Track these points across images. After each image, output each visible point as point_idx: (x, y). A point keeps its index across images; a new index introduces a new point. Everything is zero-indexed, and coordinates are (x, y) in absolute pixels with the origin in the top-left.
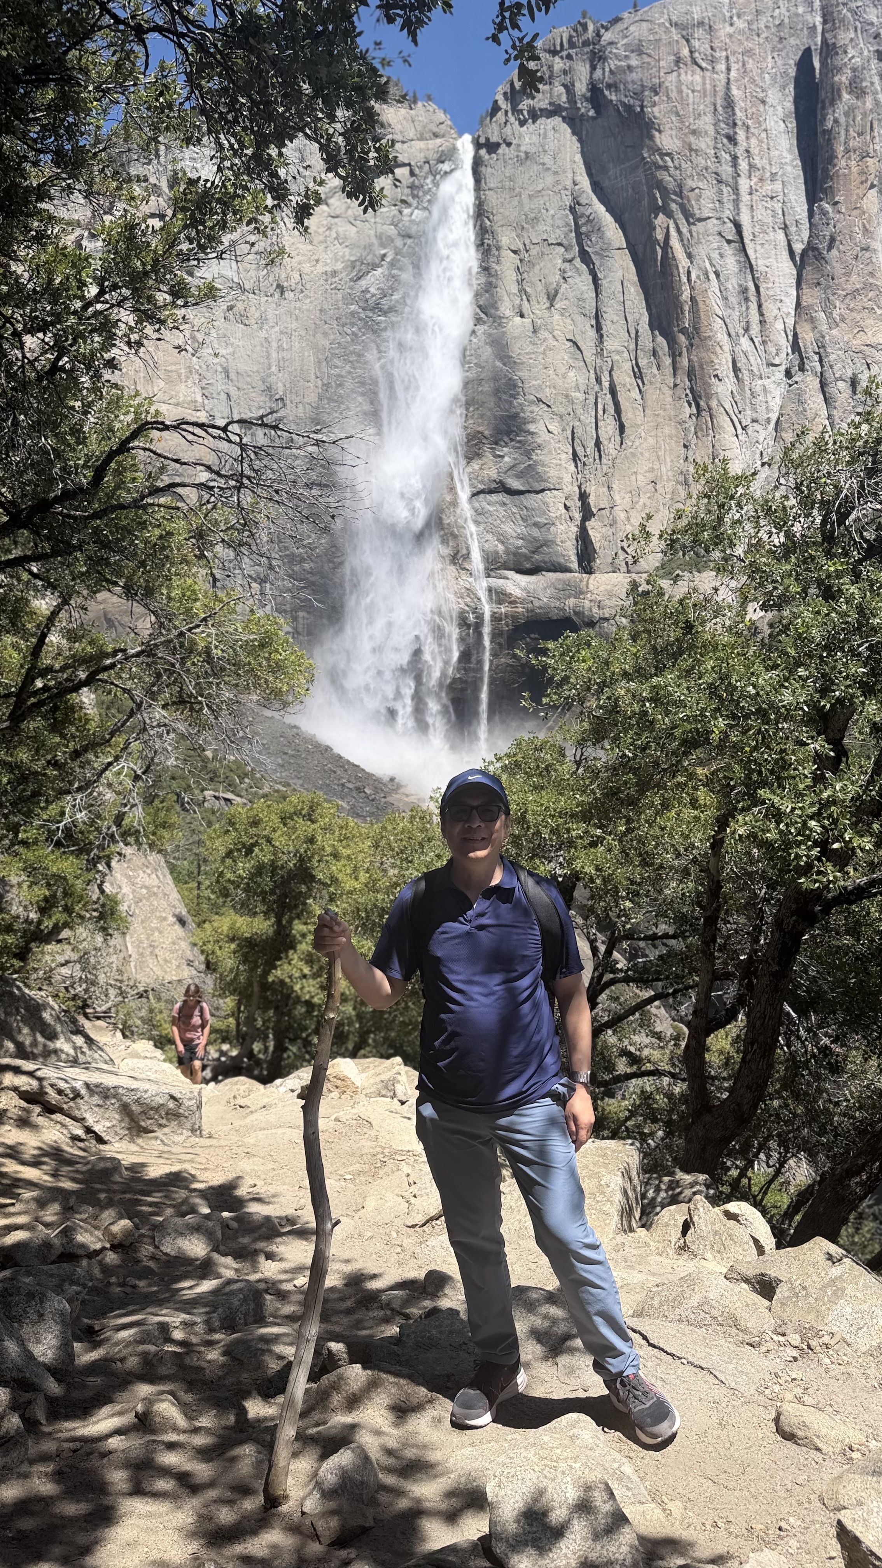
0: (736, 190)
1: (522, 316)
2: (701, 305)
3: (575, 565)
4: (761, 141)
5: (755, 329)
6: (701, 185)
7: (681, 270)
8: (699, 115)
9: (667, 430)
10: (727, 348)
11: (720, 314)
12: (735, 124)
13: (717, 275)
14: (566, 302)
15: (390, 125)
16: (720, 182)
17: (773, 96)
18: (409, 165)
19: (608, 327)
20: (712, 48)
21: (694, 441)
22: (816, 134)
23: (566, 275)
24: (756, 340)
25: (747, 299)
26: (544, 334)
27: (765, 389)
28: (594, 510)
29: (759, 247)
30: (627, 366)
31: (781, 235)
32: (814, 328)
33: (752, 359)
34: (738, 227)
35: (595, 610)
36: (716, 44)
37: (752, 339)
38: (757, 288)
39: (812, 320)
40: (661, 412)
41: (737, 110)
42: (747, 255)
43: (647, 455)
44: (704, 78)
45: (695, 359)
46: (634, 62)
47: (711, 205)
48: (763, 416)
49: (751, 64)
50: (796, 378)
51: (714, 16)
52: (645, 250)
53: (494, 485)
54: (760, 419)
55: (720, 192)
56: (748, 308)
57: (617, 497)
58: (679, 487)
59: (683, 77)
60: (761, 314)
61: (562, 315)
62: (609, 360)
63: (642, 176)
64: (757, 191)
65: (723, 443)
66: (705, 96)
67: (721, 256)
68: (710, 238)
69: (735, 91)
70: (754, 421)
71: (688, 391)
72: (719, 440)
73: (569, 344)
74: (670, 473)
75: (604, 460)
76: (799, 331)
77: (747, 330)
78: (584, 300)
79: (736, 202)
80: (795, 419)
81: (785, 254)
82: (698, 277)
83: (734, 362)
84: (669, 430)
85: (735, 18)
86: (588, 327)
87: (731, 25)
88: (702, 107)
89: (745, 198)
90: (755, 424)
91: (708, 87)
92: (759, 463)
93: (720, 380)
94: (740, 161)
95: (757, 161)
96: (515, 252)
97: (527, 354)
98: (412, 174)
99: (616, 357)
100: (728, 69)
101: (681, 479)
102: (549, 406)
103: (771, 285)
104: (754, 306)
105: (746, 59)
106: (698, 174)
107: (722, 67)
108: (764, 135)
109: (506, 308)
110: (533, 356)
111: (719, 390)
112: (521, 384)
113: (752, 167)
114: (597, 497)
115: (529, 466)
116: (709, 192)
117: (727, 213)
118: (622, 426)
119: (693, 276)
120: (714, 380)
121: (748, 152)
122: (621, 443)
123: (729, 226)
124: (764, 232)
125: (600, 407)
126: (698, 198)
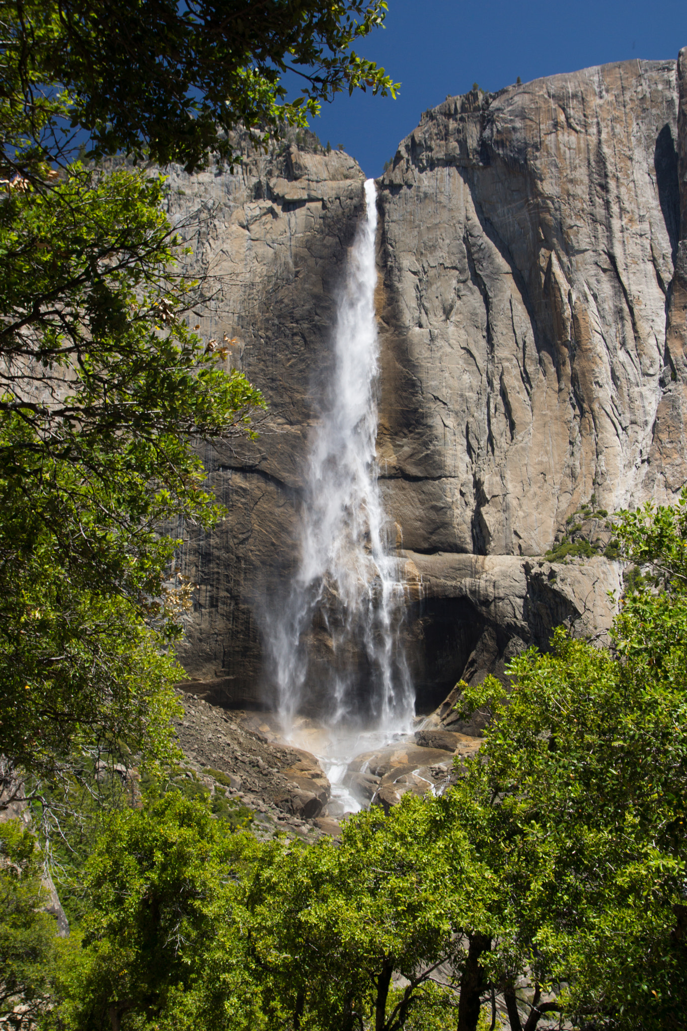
0: (609, 228)
1: (421, 326)
2: (582, 322)
3: (470, 547)
4: (629, 190)
5: (631, 344)
6: (578, 223)
7: (563, 292)
8: (575, 167)
9: (553, 429)
10: (606, 359)
11: (599, 330)
12: (606, 176)
13: (595, 297)
14: (461, 316)
15: (306, 168)
16: (595, 221)
17: (639, 154)
18: (322, 200)
19: (498, 338)
20: (585, 115)
21: (579, 439)
22: (677, 185)
23: (460, 294)
24: (631, 353)
25: (621, 318)
26: (440, 342)
27: (641, 395)
28: (488, 497)
29: (631, 276)
30: (516, 372)
31: (650, 266)
32: (683, 345)
33: (629, 369)
34: (612, 258)
35: (491, 589)
36: (588, 112)
37: (628, 352)
38: (630, 309)
39: (681, 338)
40: (548, 412)
41: (608, 164)
42: (620, 282)
43: (536, 449)
44: (578, 139)
45: (577, 368)
46: (518, 124)
47: (588, 240)
48: (640, 419)
49: (618, 129)
50: (669, 387)
51: (586, 90)
52: (530, 275)
53: (394, 471)
54: (638, 421)
55: (596, 230)
56: (623, 326)
57: (510, 486)
58: (567, 479)
59: (560, 137)
60: (635, 331)
61: (457, 326)
62: (499, 365)
63: (527, 214)
64: (627, 229)
65: (606, 441)
66: (580, 152)
67: (598, 281)
68: (588, 267)
69: (606, 150)
70: (633, 423)
71: (572, 395)
72: (602, 439)
73: (463, 352)
74: (557, 466)
75: (497, 453)
76: (669, 346)
77: (623, 344)
78: (476, 315)
79: (610, 238)
80: (670, 422)
81: (654, 282)
82: (578, 298)
83: (613, 372)
84: (555, 428)
85: (604, 93)
86: (480, 337)
87: (601, 97)
88: (577, 161)
89: (618, 235)
90: (634, 426)
91: (582, 145)
92: (639, 460)
93: (601, 387)
94: (612, 205)
95: (627, 205)
96: (415, 273)
97: (425, 358)
98: (324, 207)
99: (506, 364)
100: (599, 132)
101: (568, 471)
102: (445, 404)
103: (643, 307)
104: (628, 325)
105: (614, 124)
106: (576, 215)
107: (594, 130)
108: (632, 185)
109: (408, 318)
110: (430, 360)
111: (600, 395)
112: (419, 384)
113: (622, 210)
114: (491, 485)
115: (427, 455)
116: (585, 229)
117: (601, 247)
118: (512, 423)
119: (573, 298)
120: (594, 386)
121: (618, 199)
122: (511, 437)
123: (603, 257)
124: (635, 263)
125: (492, 406)
126: (576, 234)
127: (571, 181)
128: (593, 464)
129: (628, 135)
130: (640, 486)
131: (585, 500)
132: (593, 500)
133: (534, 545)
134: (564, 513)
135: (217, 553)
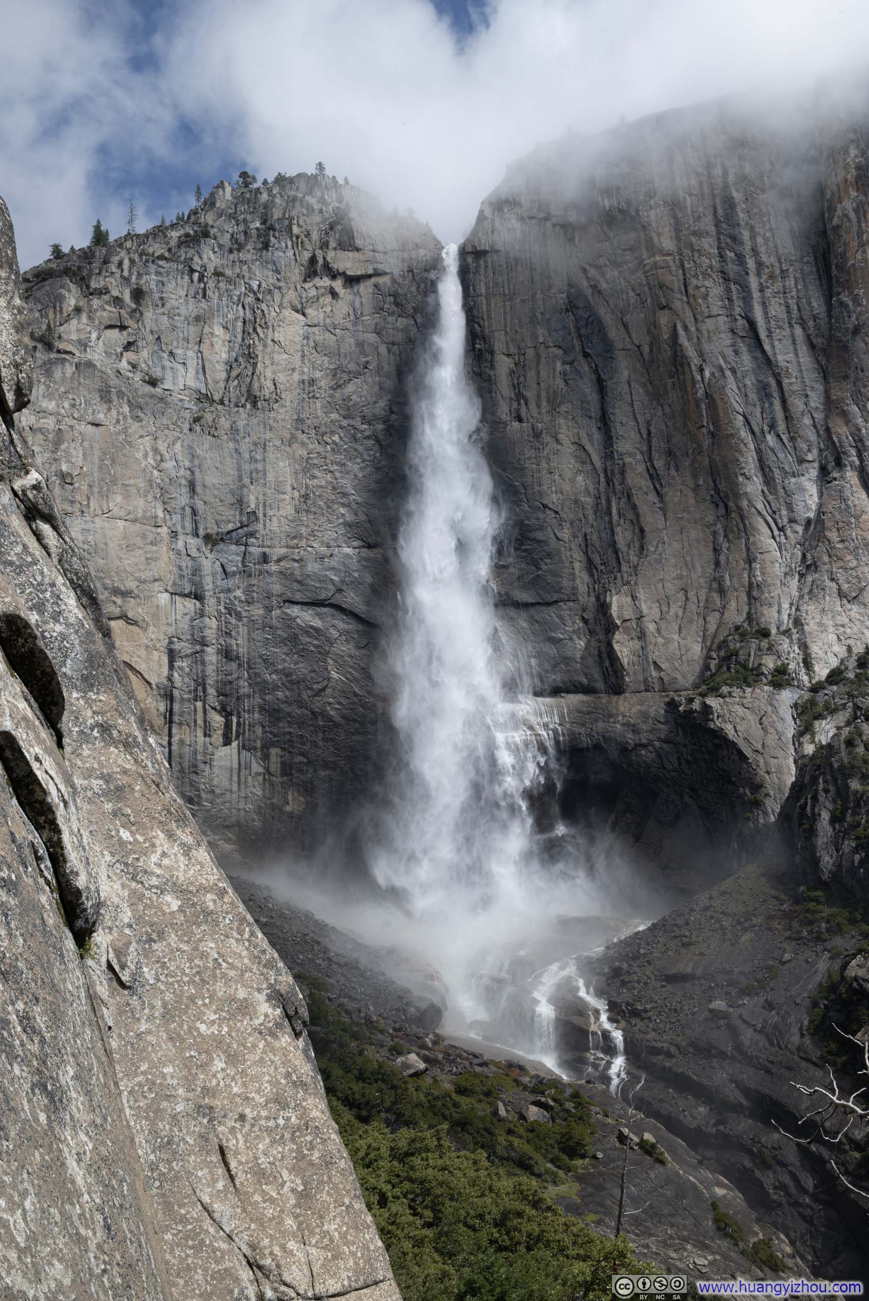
0: (745, 289)
1: (520, 420)
2: (719, 403)
3: (601, 686)
4: (766, 240)
5: (781, 426)
6: (706, 283)
7: (693, 368)
8: (699, 217)
9: (693, 534)
10: (752, 446)
11: (741, 410)
12: (738, 225)
13: (734, 371)
14: (569, 405)
15: (369, 237)
16: (727, 279)
18: (391, 272)
19: (618, 430)
23: (568, 378)
24: (783, 437)
25: (769, 396)
26: (546, 438)
27: (801, 487)
28: (619, 622)
29: (777, 343)
30: (641, 468)
31: (800, 331)
32: (847, 423)
33: (781, 456)
34: (752, 324)
35: (630, 735)
36: (711, 150)
38: (779, 383)
39: (844, 414)
40: (685, 515)
41: (738, 210)
42: (764, 352)
43: (673, 560)
44: (700, 182)
45: (718, 458)
47: (721, 303)
48: (800, 516)
49: (748, 169)
50: (833, 475)
52: (651, 350)
53: (498, 598)
54: (798, 519)
55: (728, 290)
56: (771, 404)
57: (644, 608)
58: (715, 595)
59: (678, 181)
60: (787, 411)
61: (566, 418)
62: (621, 462)
63: (643, 277)
64: (768, 287)
65: (760, 545)
66: (704, 199)
67: (736, 353)
68: (723, 335)
69: (736, 194)
70: (793, 521)
71: (712, 492)
72: (754, 543)
73: (574, 448)
74: (702, 580)
75: (625, 568)
76: (831, 425)
77: (772, 426)
78: (588, 402)
79: (747, 299)
80: (838, 517)
81: (806, 349)
82: (713, 374)
83: (761, 459)
84: (696, 533)
86: (595, 430)
88: (701, 209)
89: (756, 295)
90: (794, 525)
91: (706, 190)
92: (801, 567)
93: (748, 479)
94: (748, 259)
95: (764, 258)
96: (508, 355)
97: (529, 459)
98: (394, 280)
99: (628, 460)
100: (726, 173)
101: (715, 585)
102: (556, 512)
103: (794, 380)
104: (777, 403)
105: (743, 163)
106: (703, 273)
108: (769, 234)
109: (503, 411)
110: (536, 461)
111: (749, 490)
112: (523, 490)
113: (760, 265)
114: (620, 607)
115: (539, 576)
116: (716, 290)
117: (738, 310)
118: (642, 531)
119: (707, 374)
120: (741, 479)
121: (755, 251)
122: (642, 548)
123: (741, 322)
124: (780, 327)
125: (614, 511)
126: (705, 297)
127: (695, 233)
128: (746, 575)
130: (807, 598)
131: (740, 619)
132: (749, 618)
133: (679, 677)
134: (715, 635)
135: (288, 709)
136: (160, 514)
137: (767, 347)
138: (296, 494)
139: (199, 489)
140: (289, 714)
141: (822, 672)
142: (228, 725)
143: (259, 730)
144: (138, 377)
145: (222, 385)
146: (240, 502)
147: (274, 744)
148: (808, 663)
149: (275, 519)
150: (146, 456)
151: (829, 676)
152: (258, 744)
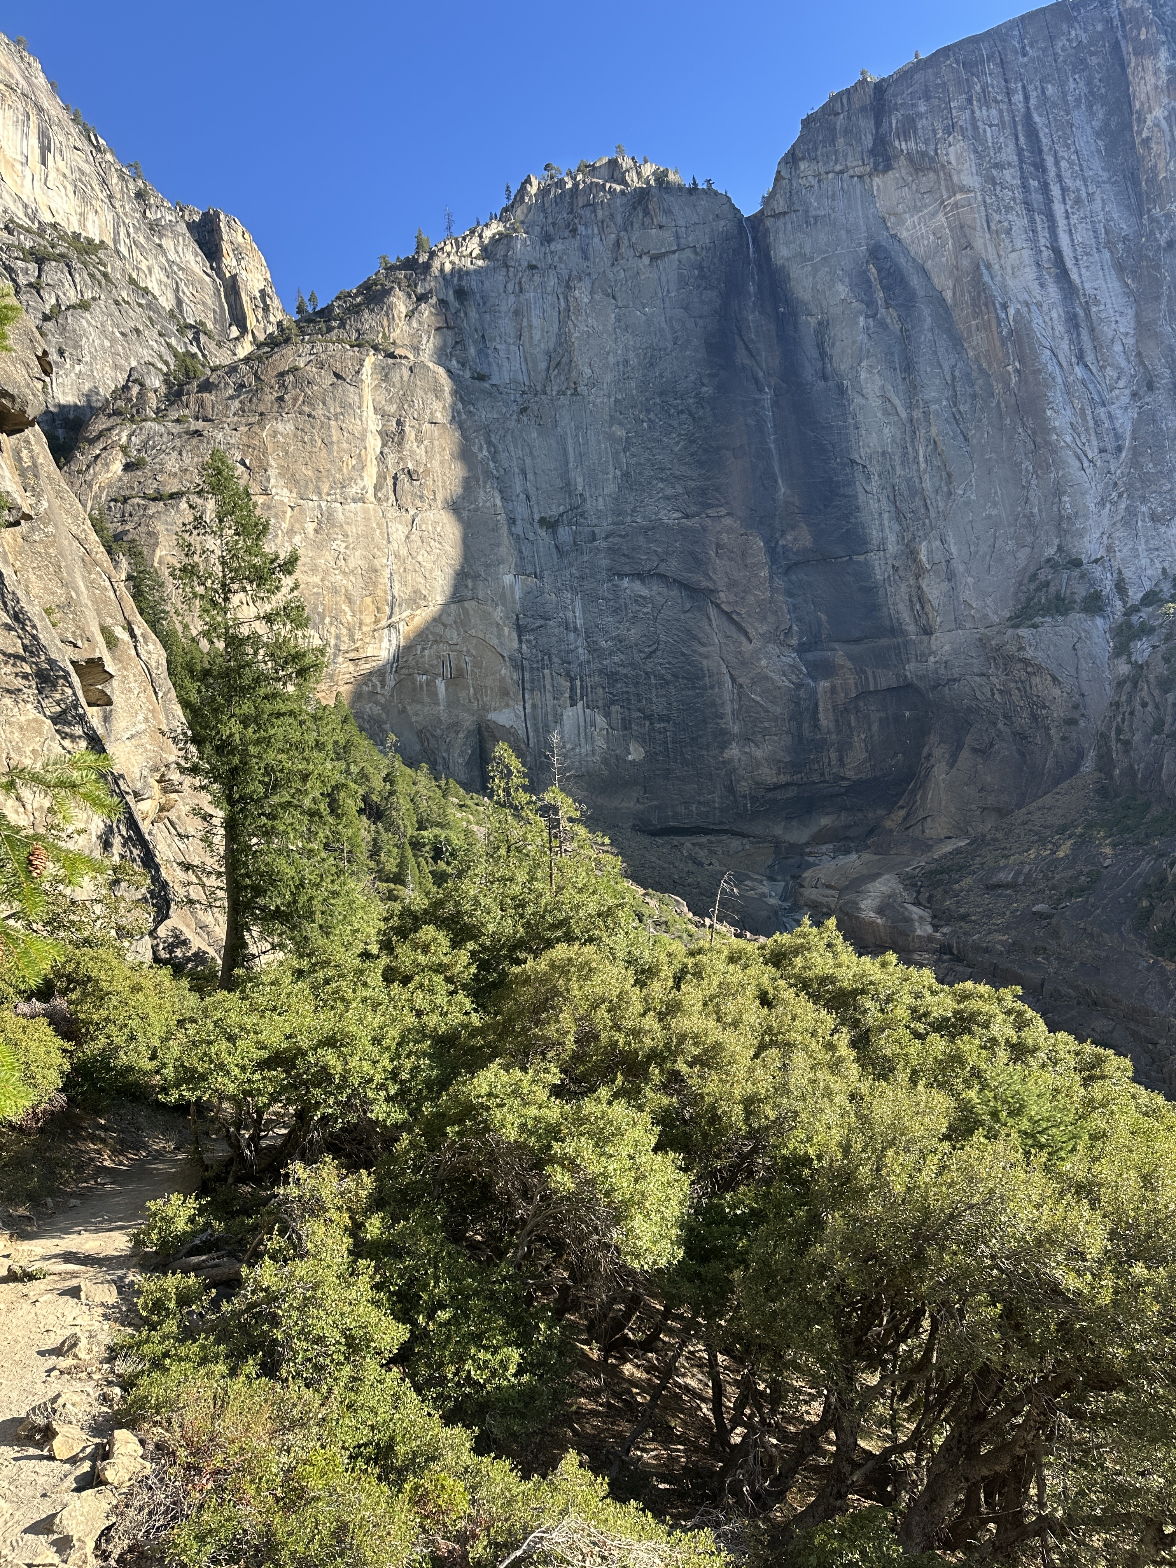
0: (1050, 217)
2: (1026, 339)
4: (1071, 163)
5: (1089, 356)
6: (1009, 217)
7: (998, 306)
8: (1000, 148)
9: (1001, 474)
10: (1059, 380)
11: (1047, 344)
12: (1040, 151)
13: (1039, 305)
14: (874, 359)
15: (671, 213)
16: (1030, 210)
17: (1078, 117)
18: (694, 247)
19: (921, 378)
20: (1006, 81)
22: (1133, 147)
23: (870, 332)
24: (1092, 367)
25: (1077, 326)
26: (851, 395)
27: (1110, 416)
28: (928, 566)
29: (1084, 271)
30: (947, 415)
31: (1107, 255)
32: (1159, 344)
34: (1057, 252)
35: (942, 671)
36: (1011, 76)
37: (1087, 366)
38: (1087, 312)
39: (1156, 336)
41: (1041, 135)
42: (1070, 282)
43: (981, 502)
44: (1001, 111)
46: (922, 109)
48: (1111, 444)
49: (1050, 89)
50: (1146, 399)
51: (1004, 49)
52: (954, 294)
53: (810, 555)
54: (1109, 448)
55: (1032, 221)
56: (1079, 335)
57: (954, 550)
59: (977, 114)
60: (1094, 339)
62: (926, 410)
63: (943, 219)
64: (1073, 214)
65: (1069, 477)
66: (1004, 128)
67: (1042, 286)
68: (1027, 269)
70: (1102, 451)
72: (1064, 477)
73: (880, 401)
74: (1011, 518)
76: (1142, 348)
77: (1081, 357)
78: (892, 354)
79: (1053, 229)
82: (1018, 311)
88: (1002, 140)
89: (1061, 223)
90: (1103, 454)
91: (1007, 118)
92: (1115, 494)
93: (1056, 413)
94: (1052, 187)
95: (1069, 182)
96: (812, 317)
98: (697, 255)
99: (934, 407)
100: (1027, 98)
102: (864, 467)
103: (1103, 307)
104: (1085, 333)
105: (1045, 85)
106: (1005, 207)
107: (1018, 97)
108: (1075, 157)
109: (809, 373)
110: (842, 418)
111: (1057, 424)
112: (830, 448)
113: (1064, 190)
114: (930, 552)
115: (848, 530)
116: (1019, 222)
117: (1043, 241)
118: (949, 475)
119: (1012, 311)
120: (1049, 413)
121: (1059, 176)
122: (950, 493)
123: (1046, 254)
124: (1087, 254)
125: (921, 459)
126: (1008, 232)
127: (996, 166)
128: (1055, 509)
129: (1064, 94)
130: (1119, 525)
131: (1051, 551)
132: (1060, 549)
133: (990, 614)
134: (1025, 569)
135: (625, 671)
136: (499, 503)
137: (1074, 276)
138: (618, 473)
139: (530, 476)
140: (625, 676)
141: (1135, 595)
142: (572, 689)
143: (600, 691)
144: (468, 374)
145: (544, 374)
146: (568, 487)
147: (613, 703)
148: (1121, 587)
149: (601, 499)
150: (481, 449)
151: (1143, 599)
152: (600, 703)
